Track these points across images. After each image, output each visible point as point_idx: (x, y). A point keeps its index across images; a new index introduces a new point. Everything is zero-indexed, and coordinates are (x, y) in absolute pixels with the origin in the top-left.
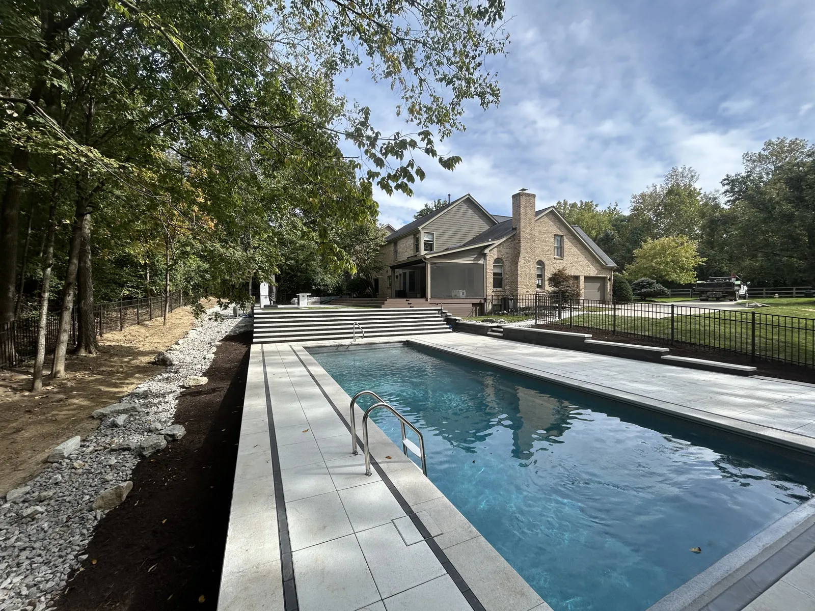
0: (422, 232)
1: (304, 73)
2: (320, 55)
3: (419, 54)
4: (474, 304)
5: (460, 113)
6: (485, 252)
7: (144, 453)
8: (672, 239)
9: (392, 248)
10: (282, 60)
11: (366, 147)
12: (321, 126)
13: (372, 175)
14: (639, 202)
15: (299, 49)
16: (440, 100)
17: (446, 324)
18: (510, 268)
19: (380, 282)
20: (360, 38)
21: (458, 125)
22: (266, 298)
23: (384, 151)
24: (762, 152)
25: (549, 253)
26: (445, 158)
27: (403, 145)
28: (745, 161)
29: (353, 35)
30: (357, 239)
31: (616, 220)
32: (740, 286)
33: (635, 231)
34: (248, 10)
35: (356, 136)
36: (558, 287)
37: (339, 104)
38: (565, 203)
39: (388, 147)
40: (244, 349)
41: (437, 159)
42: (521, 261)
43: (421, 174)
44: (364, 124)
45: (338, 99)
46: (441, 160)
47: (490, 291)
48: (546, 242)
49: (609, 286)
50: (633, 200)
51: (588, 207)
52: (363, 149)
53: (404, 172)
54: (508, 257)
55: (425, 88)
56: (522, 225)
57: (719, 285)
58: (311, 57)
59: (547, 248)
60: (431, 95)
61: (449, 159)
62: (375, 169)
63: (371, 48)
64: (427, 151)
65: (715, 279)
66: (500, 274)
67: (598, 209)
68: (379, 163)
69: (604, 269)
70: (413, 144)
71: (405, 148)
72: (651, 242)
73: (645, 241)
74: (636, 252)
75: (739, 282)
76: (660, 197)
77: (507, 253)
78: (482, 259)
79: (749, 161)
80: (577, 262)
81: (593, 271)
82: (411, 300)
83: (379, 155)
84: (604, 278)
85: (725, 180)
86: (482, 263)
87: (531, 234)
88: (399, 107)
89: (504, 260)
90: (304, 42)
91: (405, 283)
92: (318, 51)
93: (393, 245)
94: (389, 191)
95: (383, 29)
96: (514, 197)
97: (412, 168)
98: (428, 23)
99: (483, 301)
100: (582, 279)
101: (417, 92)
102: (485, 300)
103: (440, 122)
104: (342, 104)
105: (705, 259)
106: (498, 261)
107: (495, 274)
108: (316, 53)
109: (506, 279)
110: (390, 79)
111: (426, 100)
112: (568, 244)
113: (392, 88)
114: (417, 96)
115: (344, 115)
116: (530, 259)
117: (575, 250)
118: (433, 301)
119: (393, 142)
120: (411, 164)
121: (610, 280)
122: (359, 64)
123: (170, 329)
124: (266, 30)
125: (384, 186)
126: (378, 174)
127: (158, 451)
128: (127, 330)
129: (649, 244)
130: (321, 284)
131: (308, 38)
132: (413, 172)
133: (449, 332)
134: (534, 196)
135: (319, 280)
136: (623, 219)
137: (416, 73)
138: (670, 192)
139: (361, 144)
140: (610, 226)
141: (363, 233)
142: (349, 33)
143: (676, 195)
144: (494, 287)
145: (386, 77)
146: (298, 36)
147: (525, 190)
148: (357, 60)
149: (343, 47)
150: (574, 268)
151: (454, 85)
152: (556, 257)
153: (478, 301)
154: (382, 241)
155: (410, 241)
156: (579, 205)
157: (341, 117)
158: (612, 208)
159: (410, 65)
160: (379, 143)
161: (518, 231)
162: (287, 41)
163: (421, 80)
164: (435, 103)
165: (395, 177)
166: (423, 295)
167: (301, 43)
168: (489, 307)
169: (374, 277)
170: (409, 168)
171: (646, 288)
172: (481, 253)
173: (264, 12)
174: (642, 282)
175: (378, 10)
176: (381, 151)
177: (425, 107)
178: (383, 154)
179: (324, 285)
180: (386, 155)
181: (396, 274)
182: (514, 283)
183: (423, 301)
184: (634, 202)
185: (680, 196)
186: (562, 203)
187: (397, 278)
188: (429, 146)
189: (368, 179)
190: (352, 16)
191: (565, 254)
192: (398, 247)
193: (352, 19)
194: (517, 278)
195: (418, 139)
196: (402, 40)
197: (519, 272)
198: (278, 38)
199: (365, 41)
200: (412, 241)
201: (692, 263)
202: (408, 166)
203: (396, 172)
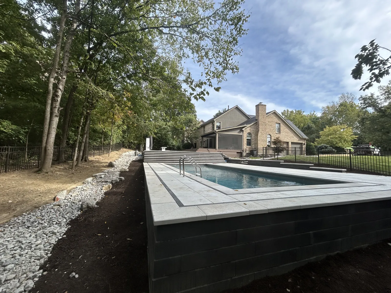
0: (216, 122)
1: (168, 59)
2: (174, 52)
3: (210, 54)
4: (237, 153)
5: (225, 74)
6: (243, 130)
7: (113, 182)
8: (339, 126)
9: (202, 129)
10: (161, 55)
11: (189, 85)
12: (175, 78)
13: (191, 94)
14: (326, 110)
15: (167, 51)
16: (218, 69)
17: (224, 160)
18: (254, 137)
19: (197, 145)
20: (190, 48)
21: (224, 78)
22: (148, 148)
23: (195, 86)
24: (388, 85)
25: (273, 131)
26: (216, 88)
27: (202, 84)
28: (379, 90)
29: (187, 47)
30: (188, 125)
31: (314, 119)
32: (374, 149)
33: (323, 124)
34: (149, 38)
35: (186, 81)
36: (276, 145)
37: (181, 70)
38: (288, 111)
39: (197, 84)
40: (140, 164)
41: (213, 88)
42: (260, 134)
43: (208, 93)
44: (189, 77)
45: (181, 68)
46: (215, 88)
47: (245, 147)
48: (271, 126)
49: (304, 146)
50: (322, 109)
51: (299, 113)
52: (188, 85)
53: (202, 93)
54: (254, 132)
55: (212, 65)
56: (260, 118)
57: (363, 148)
58: (171, 53)
59: (272, 129)
60: (215, 67)
61: (217, 88)
62: (192, 92)
63: (193, 51)
64: (209, 85)
65: (361, 146)
66: (250, 140)
67: (304, 114)
68: (193, 90)
69: (301, 139)
70: (205, 83)
71: (202, 85)
72: (328, 128)
73: (325, 128)
74: (321, 132)
75: (373, 147)
76: (336, 108)
77: (253, 131)
78: (242, 133)
79: (381, 90)
80: (287, 136)
81: (296, 140)
82: (209, 149)
83: (194, 87)
84: (302, 143)
85: (360, 98)
86: (242, 134)
87: (264, 122)
88: (202, 73)
89: (252, 133)
90: (168, 48)
91: (207, 144)
92: (174, 51)
93: (203, 128)
94: (197, 99)
95: (198, 46)
96: (256, 106)
97: (205, 91)
98: (213, 44)
99: (242, 151)
100: (290, 143)
101: (210, 66)
102: (243, 151)
103: (217, 77)
104: (182, 70)
105: (357, 136)
106: (249, 134)
107: (247, 140)
108: (173, 52)
109: (253, 142)
110: (199, 63)
111: (213, 69)
112: (283, 127)
113: (200, 66)
114: (209, 68)
115: (183, 74)
116: (264, 133)
117: (287, 130)
118: (218, 150)
119: (199, 83)
120: (204, 90)
121: (304, 144)
122: (189, 58)
123: (111, 158)
124: (156, 45)
125: (195, 98)
126: (193, 94)
127: (117, 182)
128: (95, 157)
129: (327, 129)
130: (171, 145)
131: (170, 47)
132: (205, 93)
133: (225, 163)
134: (265, 106)
135: (170, 143)
136: (318, 118)
137: (209, 60)
138: (341, 105)
139: (188, 84)
140: (310, 121)
141: (190, 122)
142: (185, 47)
143: (344, 106)
144: (247, 145)
145: (198, 63)
146: (167, 46)
147: (261, 103)
148: (188, 56)
149: (183, 51)
150: (286, 138)
151: (222, 65)
152: (277, 133)
153: (239, 151)
154: (198, 126)
155: (210, 126)
156: (295, 112)
157: (182, 75)
158: (312, 113)
159: (207, 57)
160: (194, 83)
161: (258, 121)
162: (162, 48)
163: (211, 63)
164: (216, 70)
165: (199, 95)
166: (215, 147)
167: (168, 49)
168: (244, 154)
169: (194, 142)
170: (204, 92)
171: (324, 149)
172: (241, 130)
173: (155, 39)
174: (322, 146)
175: (196, 40)
176: (194, 86)
177: (212, 72)
178: (195, 87)
179: (172, 146)
180: (196, 87)
181: (204, 141)
182: (257, 144)
183: (215, 150)
184: (323, 110)
185: (346, 107)
186: (286, 111)
187: (204, 142)
188: (210, 84)
189: (190, 96)
190: (187, 41)
191: (281, 131)
192: (205, 128)
193: (187, 42)
194: (257, 142)
195: (206, 81)
196: (204, 49)
197: (259, 139)
198: (159, 47)
199: (191, 49)
200: (211, 126)
201: (350, 138)
202: (203, 91)
203: (200, 93)
